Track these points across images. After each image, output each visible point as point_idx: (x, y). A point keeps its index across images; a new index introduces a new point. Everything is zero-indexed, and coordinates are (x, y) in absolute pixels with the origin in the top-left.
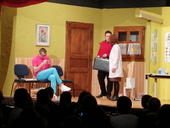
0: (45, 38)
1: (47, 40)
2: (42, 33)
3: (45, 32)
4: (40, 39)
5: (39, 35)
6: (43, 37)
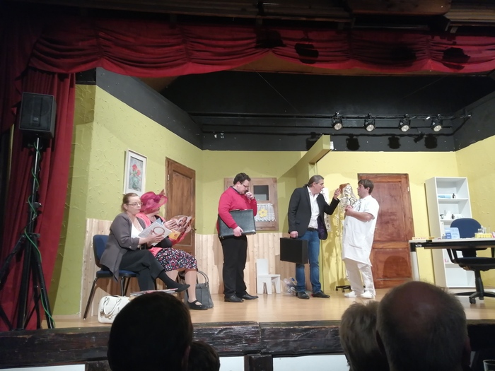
0: (138, 182)
2: (133, 171)
3: (138, 171)
4: (132, 182)
5: (130, 174)
6: (136, 179)
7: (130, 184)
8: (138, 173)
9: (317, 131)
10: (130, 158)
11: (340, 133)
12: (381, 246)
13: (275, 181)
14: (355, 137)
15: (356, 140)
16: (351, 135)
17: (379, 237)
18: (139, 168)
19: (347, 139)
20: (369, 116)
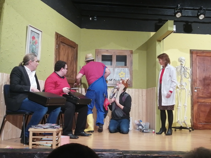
0: (36, 48)
1: (38, 53)
2: (33, 41)
3: (36, 41)
4: (31, 48)
5: (30, 43)
6: (34, 46)
7: (30, 50)
8: (36, 43)
9: (163, 18)
10: (30, 31)
11: (180, 20)
12: (203, 101)
13: (132, 52)
14: (189, 24)
15: (190, 25)
16: (187, 22)
17: (202, 94)
18: (36, 39)
19: (184, 25)
20: (201, 8)
